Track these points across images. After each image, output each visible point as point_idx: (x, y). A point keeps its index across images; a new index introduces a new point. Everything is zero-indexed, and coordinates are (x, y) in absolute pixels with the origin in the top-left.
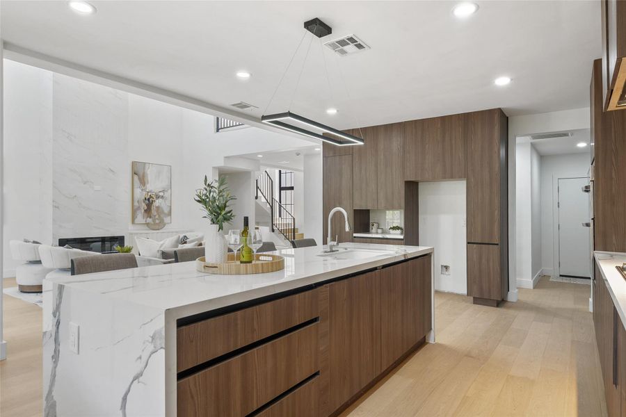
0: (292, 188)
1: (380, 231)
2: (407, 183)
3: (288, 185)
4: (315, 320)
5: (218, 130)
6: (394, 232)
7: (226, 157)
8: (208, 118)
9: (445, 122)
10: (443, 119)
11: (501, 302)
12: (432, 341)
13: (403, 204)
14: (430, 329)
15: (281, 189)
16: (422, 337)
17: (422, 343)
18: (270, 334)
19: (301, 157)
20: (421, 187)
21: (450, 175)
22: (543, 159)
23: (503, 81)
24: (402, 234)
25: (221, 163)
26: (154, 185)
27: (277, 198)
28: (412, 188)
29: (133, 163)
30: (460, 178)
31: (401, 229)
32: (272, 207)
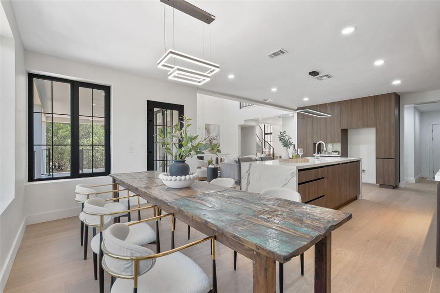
0: (271, 134)
1: (326, 153)
2: (342, 130)
3: (269, 132)
4: (323, 178)
5: (241, 108)
6: (335, 153)
7: (245, 120)
8: (237, 103)
9: (364, 100)
10: (363, 99)
11: (395, 187)
12: (360, 198)
13: (340, 140)
14: (360, 193)
15: (265, 134)
16: (355, 196)
17: (356, 198)
18: (313, 179)
19: (281, 118)
20: (349, 131)
21: (366, 125)
22: (422, 114)
23: (397, 82)
24: (339, 154)
25: (243, 123)
26: (213, 134)
27: (263, 138)
28: (345, 132)
29: (206, 124)
30: (372, 126)
31: (338, 152)
32: (262, 143)
